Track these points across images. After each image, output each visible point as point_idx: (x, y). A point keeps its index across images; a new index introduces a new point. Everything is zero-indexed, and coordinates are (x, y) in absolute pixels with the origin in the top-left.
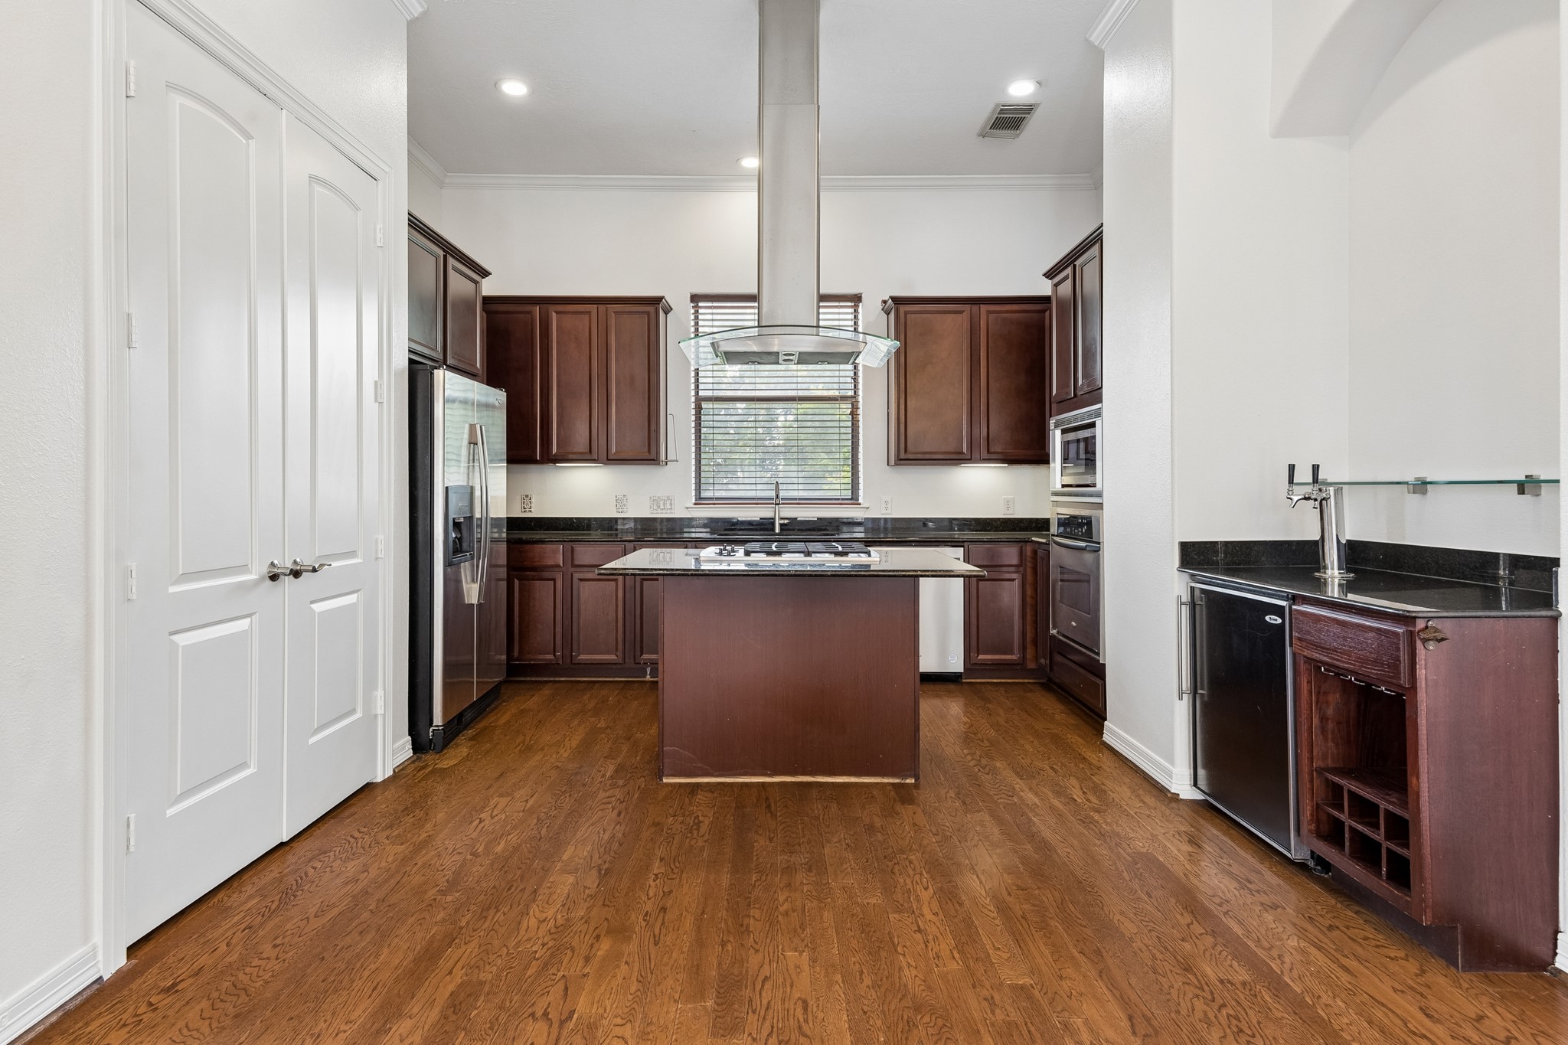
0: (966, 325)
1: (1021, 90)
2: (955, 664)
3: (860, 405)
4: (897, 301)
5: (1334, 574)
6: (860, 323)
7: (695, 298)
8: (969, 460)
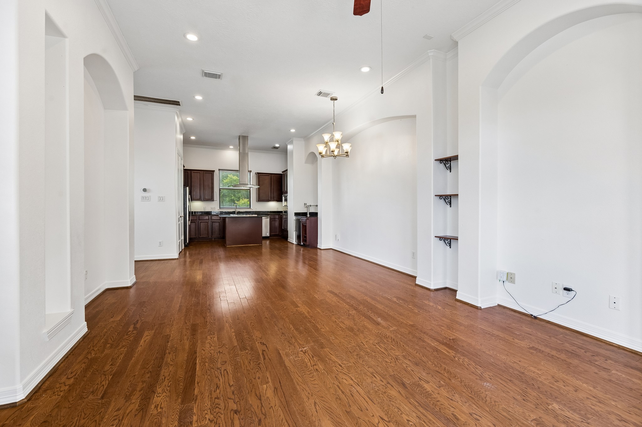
0: (270, 178)
1: (277, 145)
2: (268, 235)
3: (251, 191)
4: (258, 173)
5: (308, 216)
6: (251, 183)
7: (219, 170)
8: (270, 201)
